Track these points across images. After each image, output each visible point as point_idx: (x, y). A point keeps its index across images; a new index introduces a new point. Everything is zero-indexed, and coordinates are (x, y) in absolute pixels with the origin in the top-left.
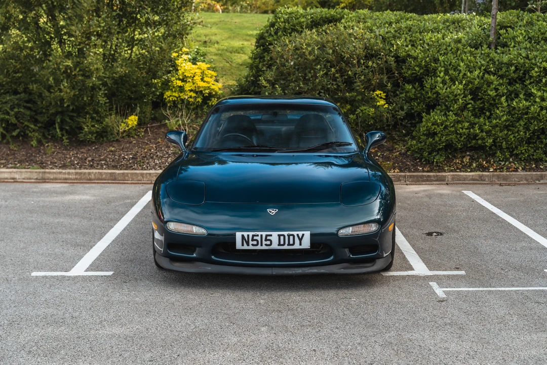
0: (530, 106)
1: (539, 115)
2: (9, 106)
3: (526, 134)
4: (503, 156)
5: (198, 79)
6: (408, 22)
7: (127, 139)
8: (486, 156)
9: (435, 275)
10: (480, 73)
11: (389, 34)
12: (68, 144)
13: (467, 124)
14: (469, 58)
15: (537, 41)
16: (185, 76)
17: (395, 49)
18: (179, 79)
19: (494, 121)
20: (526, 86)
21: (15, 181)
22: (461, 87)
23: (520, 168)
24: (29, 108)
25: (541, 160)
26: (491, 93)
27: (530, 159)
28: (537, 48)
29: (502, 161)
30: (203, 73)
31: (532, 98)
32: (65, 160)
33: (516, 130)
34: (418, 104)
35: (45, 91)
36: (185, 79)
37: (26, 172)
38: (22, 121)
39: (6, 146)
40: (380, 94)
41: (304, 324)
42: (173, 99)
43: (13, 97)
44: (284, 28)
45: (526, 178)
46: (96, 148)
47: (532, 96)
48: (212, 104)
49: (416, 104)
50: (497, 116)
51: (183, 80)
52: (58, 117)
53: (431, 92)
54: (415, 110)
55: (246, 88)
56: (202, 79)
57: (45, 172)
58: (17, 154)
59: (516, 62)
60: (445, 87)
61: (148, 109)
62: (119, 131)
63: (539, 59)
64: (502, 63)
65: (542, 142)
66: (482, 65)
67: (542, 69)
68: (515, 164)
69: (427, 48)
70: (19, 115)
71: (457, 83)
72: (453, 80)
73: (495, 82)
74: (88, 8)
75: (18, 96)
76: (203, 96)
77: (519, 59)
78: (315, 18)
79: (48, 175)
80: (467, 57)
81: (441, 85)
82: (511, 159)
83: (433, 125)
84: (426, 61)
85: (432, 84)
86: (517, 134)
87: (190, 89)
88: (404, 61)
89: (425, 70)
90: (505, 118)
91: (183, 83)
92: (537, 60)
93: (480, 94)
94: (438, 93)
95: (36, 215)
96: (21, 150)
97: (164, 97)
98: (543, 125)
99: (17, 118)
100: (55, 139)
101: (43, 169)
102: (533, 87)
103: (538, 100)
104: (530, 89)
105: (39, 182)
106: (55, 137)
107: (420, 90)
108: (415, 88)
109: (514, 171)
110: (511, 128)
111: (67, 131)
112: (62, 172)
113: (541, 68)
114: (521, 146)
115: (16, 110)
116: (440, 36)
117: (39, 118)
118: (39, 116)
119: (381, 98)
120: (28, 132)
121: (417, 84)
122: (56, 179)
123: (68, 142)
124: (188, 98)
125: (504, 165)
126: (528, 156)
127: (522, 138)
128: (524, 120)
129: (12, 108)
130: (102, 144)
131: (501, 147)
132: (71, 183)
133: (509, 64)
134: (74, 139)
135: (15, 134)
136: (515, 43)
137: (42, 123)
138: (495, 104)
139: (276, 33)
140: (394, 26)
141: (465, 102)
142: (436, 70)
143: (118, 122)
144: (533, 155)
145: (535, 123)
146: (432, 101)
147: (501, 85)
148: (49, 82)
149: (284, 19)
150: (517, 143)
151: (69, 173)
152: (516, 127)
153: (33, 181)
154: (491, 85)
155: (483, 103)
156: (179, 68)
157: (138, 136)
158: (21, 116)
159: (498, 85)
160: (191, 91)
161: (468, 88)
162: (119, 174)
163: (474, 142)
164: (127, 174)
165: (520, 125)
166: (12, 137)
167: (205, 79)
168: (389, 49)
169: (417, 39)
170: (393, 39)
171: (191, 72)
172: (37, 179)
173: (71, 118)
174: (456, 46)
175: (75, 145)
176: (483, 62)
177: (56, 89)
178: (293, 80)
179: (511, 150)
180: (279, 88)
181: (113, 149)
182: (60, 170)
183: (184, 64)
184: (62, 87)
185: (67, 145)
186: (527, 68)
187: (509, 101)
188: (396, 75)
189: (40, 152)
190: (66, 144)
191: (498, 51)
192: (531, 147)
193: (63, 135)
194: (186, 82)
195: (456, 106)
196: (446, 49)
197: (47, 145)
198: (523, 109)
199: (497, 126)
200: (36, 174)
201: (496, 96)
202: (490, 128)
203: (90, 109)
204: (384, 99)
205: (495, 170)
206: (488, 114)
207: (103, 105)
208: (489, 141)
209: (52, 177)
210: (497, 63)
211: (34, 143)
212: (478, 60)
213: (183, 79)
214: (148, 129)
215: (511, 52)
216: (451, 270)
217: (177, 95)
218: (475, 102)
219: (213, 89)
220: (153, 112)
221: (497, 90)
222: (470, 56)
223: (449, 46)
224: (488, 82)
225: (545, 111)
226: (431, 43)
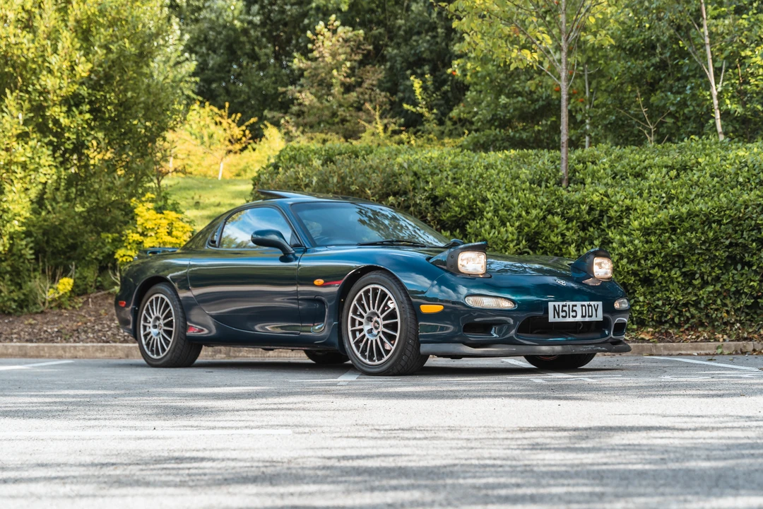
5: (163, 231)
7: (57, 311)
10: (539, 213)
11: (426, 171)
14: (527, 195)
16: (146, 228)
17: (430, 187)
18: (138, 232)
20: (603, 230)
22: (513, 229)
26: (555, 239)
28: (622, 184)
30: (171, 224)
31: (610, 244)
36: (145, 233)
42: (129, 260)
46: (10, 322)
51: (142, 234)
56: (170, 234)
59: (589, 199)
60: (493, 231)
61: (91, 274)
62: (45, 299)
63: (621, 196)
64: (572, 202)
66: (545, 204)
67: (624, 208)
69: (474, 185)
71: (508, 224)
72: (503, 222)
73: (561, 225)
77: (595, 196)
80: (525, 194)
81: (488, 229)
84: (469, 200)
85: (477, 228)
87: (152, 245)
88: (441, 202)
89: (468, 212)
91: (142, 238)
92: (619, 197)
93: (540, 241)
97: (116, 257)
102: (612, 231)
104: (608, 234)
113: (622, 206)
116: (494, 172)
121: (458, 231)
130: (19, 316)
133: (582, 202)
136: (593, 179)
142: (482, 211)
143: (46, 287)
147: (568, 229)
154: (556, 230)
156: (138, 219)
157: (74, 307)
159: (565, 229)
161: (524, 232)
162: (31, 347)
164: (44, 347)
167: (175, 233)
168: (423, 188)
169: (464, 176)
170: (430, 176)
171: (154, 222)
176: (546, 200)
181: (33, 322)
183: (145, 213)
186: (604, 207)
188: (429, 218)
191: (570, 189)
194: (146, 236)
196: (499, 187)
201: (563, 243)
207: (27, 261)
210: (565, 202)
212: (540, 198)
213: (143, 232)
214: (90, 300)
215: (586, 189)
217: (133, 254)
220: (99, 279)
221: (563, 235)
222: (529, 194)
223: (503, 182)
224: (550, 226)
225: (625, 260)
226: (481, 180)
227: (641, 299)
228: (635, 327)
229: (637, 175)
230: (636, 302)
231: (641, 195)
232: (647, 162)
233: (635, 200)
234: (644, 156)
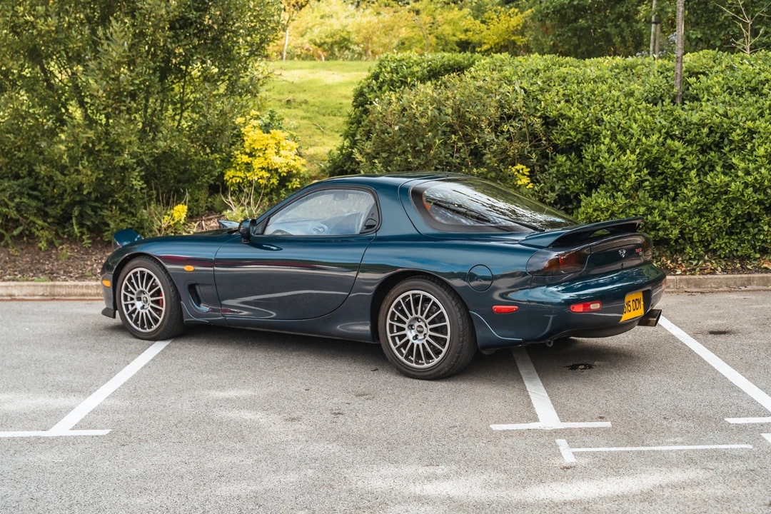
0: (731, 182)
1: (743, 195)
2: (8, 195)
3: (725, 222)
4: (695, 253)
5: (271, 152)
6: (563, 70)
8: (671, 253)
9: (566, 429)
10: (659, 138)
11: (535, 86)
12: (90, 245)
13: (642, 210)
14: (645, 117)
15: (740, 93)
16: (254, 148)
17: (542, 107)
18: (246, 154)
19: (681, 205)
20: (725, 154)
21: (12, 298)
22: (633, 157)
23: (719, 269)
24: (36, 198)
25: (749, 257)
26: (675, 165)
27: (733, 255)
28: (740, 102)
29: (694, 259)
30: (278, 144)
31: (733, 170)
32: (85, 268)
33: (712, 216)
34: (576, 182)
35: (57, 172)
36: (253, 154)
37: (29, 286)
38: (25, 215)
39: (4, 249)
40: (522, 169)
41: (361, 505)
42: (238, 181)
43: (12, 182)
44: (391, 80)
45: (727, 283)
47: (733, 168)
48: (292, 187)
49: (572, 182)
50: (685, 197)
51: (250, 155)
52: (76, 208)
53: (593, 165)
54: (571, 190)
55: (340, 164)
56: (277, 153)
57: (54, 286)
58: (18, 261)
59: (710, 121)
60: (612, 157)
61: (203, 195)
62: (161, 227)
63: (742, 117)
64: (691, 124)
65: (748, 233)
66: (663, 127)
67: (746, 131)
68: (712, 264)
69: (587, 104)
70: (22, 207)
71: (628, 152)
72: (622, 148)
73: (681, 150)
74: (117, 59)
75: (20, 180)
76: (280, 176)
77: (714, 117)
78: (433, 65)
79: (58, 290)
80: (642, 115)
81: (607, 155)
82: (706, 258)
83: (595, 210)
84: (585, 123)
85: (593, 153)
86: (713, 222)
87: (260, 166)
88: (555, 123)
89: (584, 135)
90: (695, 199)
91: (251, 159)
92: (740, 118)
93: (660, 167)
94: (601, 166)
95: (26, 347)
96: (24, 255)
97: (225, 178)
98: (748, 208)
99: (19, 211)
100: (72, 239)
101: (52, 280)
102: (734, 156)
103: (740, 173)
104: (731, 159)
105: (45, 300)
106: (72, 236)
107: (578, 162)
108: (571, 160)
109: (709, 273)
110: (705, 214)
111: (89, 229)
112: (77, 285)
113: (745, 129)
114: (719, 239)
115: (17, 200)
116: (605, 87)
117: (50, 210)
118: (50, 207)
119: (524, 175)
120: (35, 230)
121: (573, 154)
122: (70, 295)
123: (90, 243)
124: (258, 179)
125: (696, 265)
126: (731, 252)
127: (721, 228)
128: (723, 202)
129: (12, 198)
131: (691, 239)
132: (89, 300)
133: (702, 124)
134: (99, 238)
135: (15, 233)
136: (709, 95)
137: (54, 217)
138: (682, 180)
139: (380, 88)
140: (541, 75)
141: (640, 179)
142: (599, 135)
143: (160, 213)
144: (737, 251)
145: (738, 206)
146: (594, 177)
147: (689, 153)
148: (63, 161)
149: (391, 67)
150: (713, 235)
151: (87, 287)
152: (711, 212)
153: (37, 298)
154: (676, 154)
155: (665, 179)
156: (245, 138)
157: (188, 233)
158: (24, 209)
159: (686, 154)
160: (263, 169)
161: (644, 159)
163: (653, 233)
165: (717, 209)
166: (13, 237)
167: (282, 152)
168: (535, 108)
169: (574, 92)
170: (540, 92)
171: (262, 143)
172: (43, 295)
173: (94, 209)
174: (626, 101)
175: (100, 246)
176: (664, 123)
177: (72, 171)
178: (399, 152)
179: (706, 244)
180: (380, 163)
182: (77, 283)
183: (252, 133)
184: (80, 168)
185: (89, 247)
186: (725, 129)
187: (702, 176)
188: (544, 142)
189: (51, 257)
190: (86, 246)
191: (686, 107)
192: (733, 239)
193: (82, 234)
194: (254, 156)
195: (627, 184)
196: (613, 105)
197: (61, 247)
198: (721, 187)
199: (685, 211)
200: (42, 289)
201: (684, 168)
202: (676, 214)
203: (120, 197)
204: (528, 176)
205: (684, 272)
206: (672, 194)
207: (138, 192)
208: (674, 232)
209: (64, 293)
210: (684, 123)
211: (43, 245)
212: (658, 119)
213: (251, 153)
214: (202, 223)
215: (703, 108)
216: (592, 420)
217: (242, 175)
218: (653, 178)
219: (293, 166)
220: (210, 200)
221: (683, 160)
222: (646, 114)
223: (617, 101)
224: (671, 151)
225: (751, 189)
226: (593, 97)
227: (766, 228)
228: (758, 256)
229: (753, 90)
230: (759, 230)
231: (761, 115)
232: (763, 75)
233: (758, 122)
234: (758, 67)
